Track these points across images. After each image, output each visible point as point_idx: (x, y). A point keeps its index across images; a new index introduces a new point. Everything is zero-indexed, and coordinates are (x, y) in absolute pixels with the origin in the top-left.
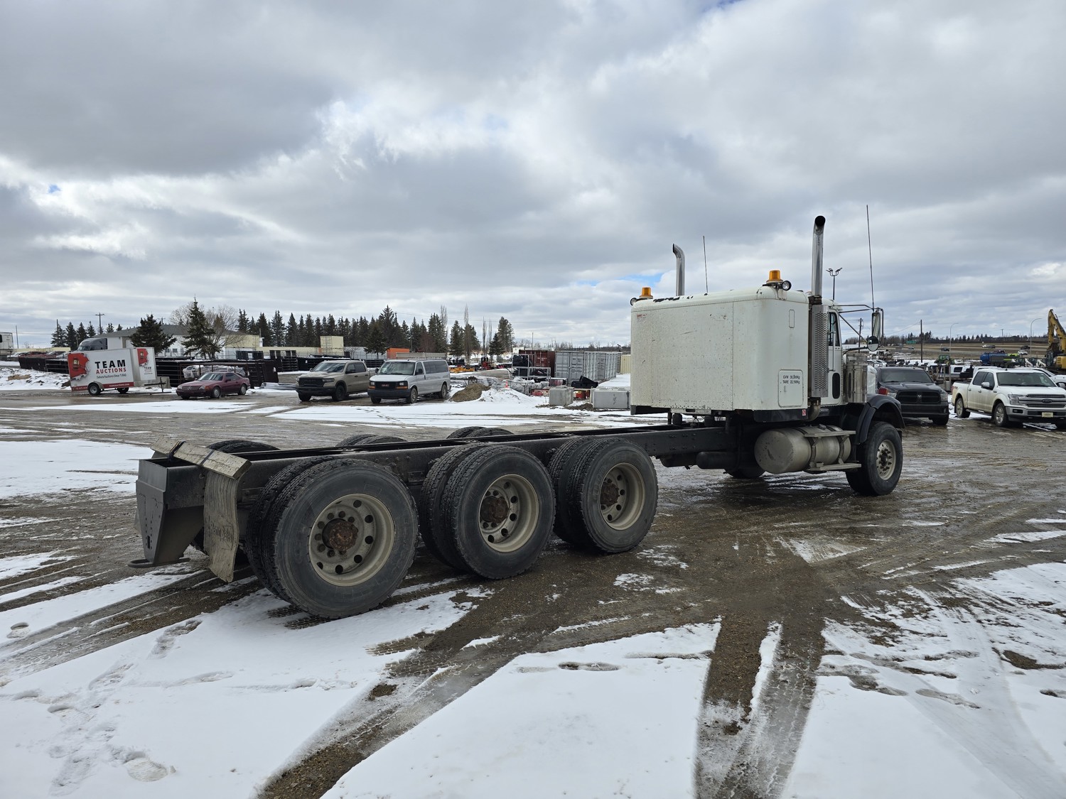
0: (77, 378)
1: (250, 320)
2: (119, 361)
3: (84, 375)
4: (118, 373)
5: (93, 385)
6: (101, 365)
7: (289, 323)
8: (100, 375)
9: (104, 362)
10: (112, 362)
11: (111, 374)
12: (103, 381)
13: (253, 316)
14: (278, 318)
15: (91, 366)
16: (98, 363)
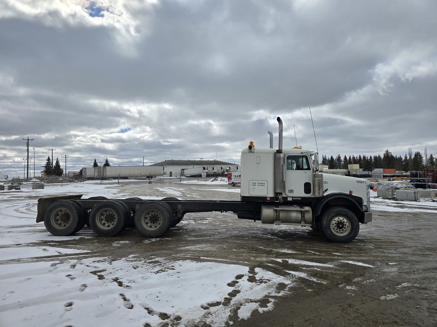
0: (230, 180)
1: (328, 159)
5: (233, 183)
6: (235, 176)
7: (344, 159)
8: (235, 180)
10: (237, 175)
11: (237, 179)
12: (236, 182)
13: (328, 157)
14: (339, 158)
16: (234, 176)
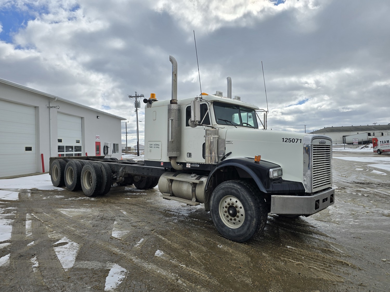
0: (375, 147)
2: (387, 141)
3: (377, 146)
4: (387, 146)
5: (379, 150)
8: (382, 146)
9: (383, 141)
10: (385, 141)
11: (385, 146)
12: (382, 149)
15: (379, 143)
16: (381, 142)
